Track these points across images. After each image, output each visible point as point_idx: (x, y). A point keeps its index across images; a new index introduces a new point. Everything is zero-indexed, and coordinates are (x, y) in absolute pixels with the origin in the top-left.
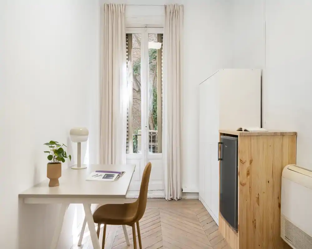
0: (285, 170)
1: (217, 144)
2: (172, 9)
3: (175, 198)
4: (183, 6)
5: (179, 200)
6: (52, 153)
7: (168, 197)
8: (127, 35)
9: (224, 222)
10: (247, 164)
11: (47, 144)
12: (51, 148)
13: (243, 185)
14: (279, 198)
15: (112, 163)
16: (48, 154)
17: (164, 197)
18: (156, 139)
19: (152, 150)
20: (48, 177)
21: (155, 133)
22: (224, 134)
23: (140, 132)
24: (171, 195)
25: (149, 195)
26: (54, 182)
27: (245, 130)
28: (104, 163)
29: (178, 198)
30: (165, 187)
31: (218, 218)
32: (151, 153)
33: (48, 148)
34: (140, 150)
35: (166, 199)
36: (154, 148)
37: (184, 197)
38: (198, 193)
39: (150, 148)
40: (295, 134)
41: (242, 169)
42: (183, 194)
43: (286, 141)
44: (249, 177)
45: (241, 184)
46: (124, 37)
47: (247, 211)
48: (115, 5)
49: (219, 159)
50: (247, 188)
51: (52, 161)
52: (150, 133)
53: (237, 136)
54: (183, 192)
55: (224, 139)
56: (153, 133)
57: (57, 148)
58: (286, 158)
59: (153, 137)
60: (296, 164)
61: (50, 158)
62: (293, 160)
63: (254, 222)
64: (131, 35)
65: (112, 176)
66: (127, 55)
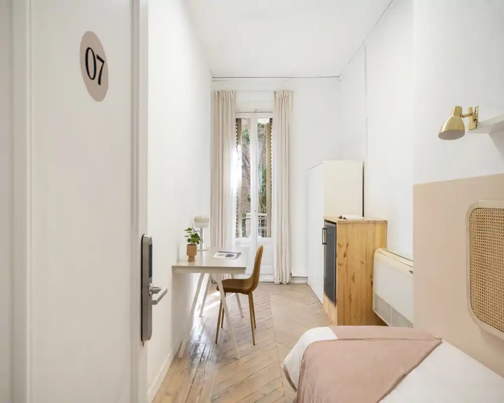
0: (376, 254)
1: (322, 230)
2: (282, 93)
3: (284, 282)
4: (292, 92)
5: (288, 284)
6: (190, 237)
7: (277, 281)
8: (237, 120)
9: (327, 299)
10: (344, 248)
11: (186, 230)
12: (190, 234)
13: (340, 265)
14: (372, 277)
15: (222, 246)
16: (187, 238)
17: (272, 281)
18: (265, 223)
19: (261, 234)
20: (188, 254)
21: (264, 217)
22: (328, 221)
23: (250, 215)
24: (280, 279)
25: (261, 279)
26: (191, 259)
27: (344, 218)
28: (215, 246)
29: (287, 282)
30: (274, 271)
31: (322, 297)
32: (260, 237)
33: (186, 233)
34: (249, 234)
35: (275, 283)
36: (263, 232)
37: (292, 282)
38: (307, 277)
39: (259, 231)
40: (386, 222)
41: (340, 252)
42: (292, 277)
43: (378, 228)
44: (346, 258)
45: (338, 264)
46: (235, 121)
47: (344, 287)
48: (225, 92)
49: (323, 244)
50: (343, 268)
51: (190, 243)
52: (259, 217)
53: (335, 223)
54: (292, 276)
55: (328, 226)
56: (262, 217)
57: (193, 233)
58: (378, 243)
59: (262, 220)
60: (386, 248)
61: (189, 240)
62: (384, 245)
63: (350, 297)
64: (240, 119)
65: (233, 256)
66: (237, 139)
